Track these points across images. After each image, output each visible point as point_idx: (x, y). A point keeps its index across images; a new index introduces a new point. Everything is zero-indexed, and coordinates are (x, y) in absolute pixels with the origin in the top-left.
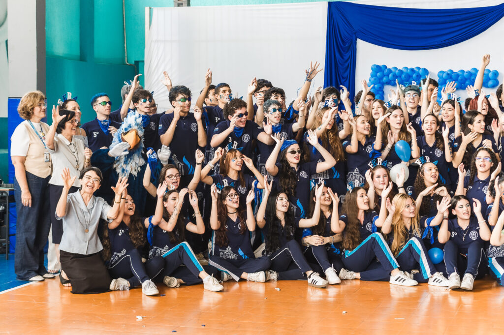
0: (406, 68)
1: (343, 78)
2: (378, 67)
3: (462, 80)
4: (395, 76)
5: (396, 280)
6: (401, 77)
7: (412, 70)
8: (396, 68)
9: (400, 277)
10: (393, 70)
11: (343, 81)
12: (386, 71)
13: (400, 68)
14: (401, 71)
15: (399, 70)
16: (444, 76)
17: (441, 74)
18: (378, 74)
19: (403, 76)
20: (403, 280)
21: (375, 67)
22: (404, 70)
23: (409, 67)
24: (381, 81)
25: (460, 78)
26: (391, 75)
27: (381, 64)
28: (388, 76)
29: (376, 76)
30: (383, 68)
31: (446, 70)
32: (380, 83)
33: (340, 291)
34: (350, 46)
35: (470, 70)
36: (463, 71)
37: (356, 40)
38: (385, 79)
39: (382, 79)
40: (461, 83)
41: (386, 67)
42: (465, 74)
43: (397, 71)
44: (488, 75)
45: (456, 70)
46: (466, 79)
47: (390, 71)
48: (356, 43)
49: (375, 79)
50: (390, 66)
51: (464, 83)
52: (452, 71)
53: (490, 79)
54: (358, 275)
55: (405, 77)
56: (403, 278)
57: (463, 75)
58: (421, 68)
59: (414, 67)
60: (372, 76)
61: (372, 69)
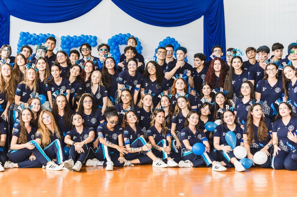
0: (41, 34)
1: (2, 40)
2: (24, 33)
3: (75, 42)
4: (35, 39)
5: (50, 167)
6: (38, 40)
7: (45, 35)
8: (35, 34)
9: (52, 165)
10: (33, 35)
11: (2, 42)
12: (29, 36)
13: (38, 34)
14: (38, 36)
15: (37, 35)
16: (65, 39)
17: (63, 38)
18: (24, 38)
19: (40, 39)
20: (54, 167)
21: (22, 33)
22: (40, 36)
23: (43, 33)
24: (26, 42)
25: (74, 41)
26: (32, 39)
27: (25, 32)
28: (30, 39)
29: (23, 39)
30: (27, 34)
31: (66, 35)
32: (25, 43)
33: (4, 176)
34: (6, 20)
35: (80, 36)
36: (76, 36)
37: (10, 16)
38: (28, 41)
39: (26, 41)
40: (75, 44)
41: (29, 33)
42: (77, 38)
43: (36, 36)
44: (91, 39)
45: (72, 36)
46: (78, 41)
47: (31, 36)
48: (9, 18)
49: (22, 41)
50: (31, 33)
51: (77, 43)
52: (69, 36)
53: (92, 41)
54: (16, 165)
55: (41, 40)
56: (54, 166)
57: (76, 39)
58: (51, 34)
59: (46, 34)
60: (20, 39)
61: (20, 35)
